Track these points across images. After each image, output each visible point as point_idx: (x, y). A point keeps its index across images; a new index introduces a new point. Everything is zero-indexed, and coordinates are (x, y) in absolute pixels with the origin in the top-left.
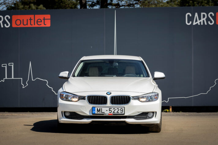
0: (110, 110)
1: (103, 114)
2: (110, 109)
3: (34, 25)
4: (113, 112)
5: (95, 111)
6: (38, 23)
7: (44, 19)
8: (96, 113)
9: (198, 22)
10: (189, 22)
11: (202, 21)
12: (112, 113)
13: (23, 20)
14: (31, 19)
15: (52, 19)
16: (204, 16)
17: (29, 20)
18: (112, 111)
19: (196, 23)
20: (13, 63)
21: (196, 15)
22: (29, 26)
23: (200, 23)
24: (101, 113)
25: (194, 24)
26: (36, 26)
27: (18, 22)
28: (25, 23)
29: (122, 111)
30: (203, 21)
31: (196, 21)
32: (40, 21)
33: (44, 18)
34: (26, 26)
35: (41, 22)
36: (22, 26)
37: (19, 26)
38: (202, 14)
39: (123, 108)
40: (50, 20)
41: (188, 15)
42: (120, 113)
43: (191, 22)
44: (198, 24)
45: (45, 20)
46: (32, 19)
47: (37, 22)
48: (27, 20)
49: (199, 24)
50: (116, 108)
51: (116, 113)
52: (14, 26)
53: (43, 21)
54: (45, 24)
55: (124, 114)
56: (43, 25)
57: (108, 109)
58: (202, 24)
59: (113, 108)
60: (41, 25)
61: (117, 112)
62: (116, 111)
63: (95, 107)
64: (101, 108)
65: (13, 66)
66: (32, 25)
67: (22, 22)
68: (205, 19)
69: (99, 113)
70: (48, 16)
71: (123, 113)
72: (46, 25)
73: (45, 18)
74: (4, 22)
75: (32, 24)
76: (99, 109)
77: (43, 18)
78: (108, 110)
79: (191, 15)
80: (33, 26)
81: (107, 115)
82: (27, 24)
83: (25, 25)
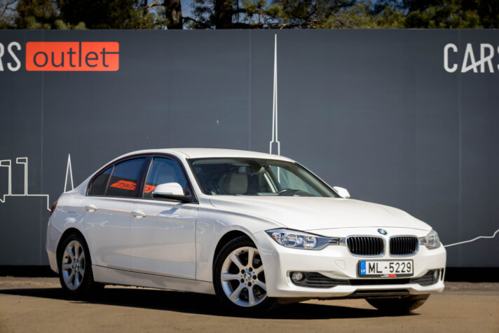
0: (391, 267)
1: (379, 276)
2: (392, 265)
3: (80, 65)
4: (397, 271)
5: (365, 268)
6: (89, 61)
7: (104, 53)
8: (367, 273)
9: (474, 66)
10: (451, 66)
11: (482, 62)
12: (394, 273)
13: (53, 54)
14: (71, 53)
15: (122, 54)
16: (487, 52)
17: (68, 53)
18: (395, 270)
19: (470, 68)
20: (27, 158)
21: (469, 48)
22: (67, 68)
23: (479, 67)
24: (376, 273)
25: (465, 69)
26: (85, 68)
27: (41, 59)
28: (58, 62)
29: (410, 268)
30: (486, 64)
31: (469, 63)
32: (94, 56)
33: (104, 49)
34: (60, 69)
35: (97, 58)
36: (49, 68)
37: (42, 69)
38: (483, 46)
39: (411, 262)
40: (117, 56)
41: (450, 50)
42: (406, 273)
43: (456, 66)
44: (472, 70)
45: (106, 55)
46: (75, 53)
47: (87, 59)
48: (63, 53)
49: (475, 71)
50: (400, 262)
51: (401, 273)
52: (30, 67)
53: (100, 57)
54: (106, 64)
55: (412, 275)
56: (100, 68)
57: (387, 264)
58: (483, 70)
59: (395, 262)
60: (96, 65)
61: (402, 271)
62: (400, 270)
63: (364, 261)
64: (376, 262)
65: (26, 164)
66: (74, 66)
67: (50, 58)
68: (489, 59)
69: (372, 273)
70: (114, 46)
71: (411, 272)
72: (108, 66)
73: (106, 51)
74: (7, 58)
75: (73, 64)
76: (372, 263)
77: (102, 51)
78: (388, 267)
79: (455, 50)
80: (77, 69)
81: (386, 277)
82: (62, 64)
83: (59, 66)
